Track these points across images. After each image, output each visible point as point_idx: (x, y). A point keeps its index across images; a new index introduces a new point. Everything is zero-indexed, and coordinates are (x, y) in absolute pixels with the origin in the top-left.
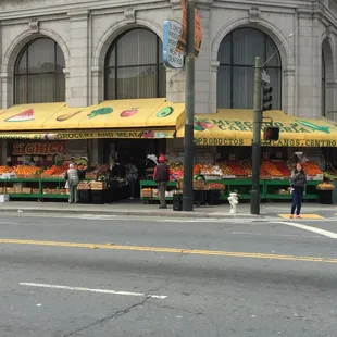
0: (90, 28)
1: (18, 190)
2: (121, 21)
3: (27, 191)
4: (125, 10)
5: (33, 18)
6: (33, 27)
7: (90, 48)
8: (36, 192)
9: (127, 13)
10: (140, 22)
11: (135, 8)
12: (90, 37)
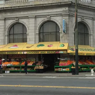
0: (36, 21)
1: (13, 69)
2: (46, 19)
3: (16, 69)
4: (47, 16)
5: (17, 18)
6: (16, 20)
7: (35, 27)
8: (19, 70)
9: (48, 17)
10: (51, 20)
11: (50, 16)
12: (35, 24)
